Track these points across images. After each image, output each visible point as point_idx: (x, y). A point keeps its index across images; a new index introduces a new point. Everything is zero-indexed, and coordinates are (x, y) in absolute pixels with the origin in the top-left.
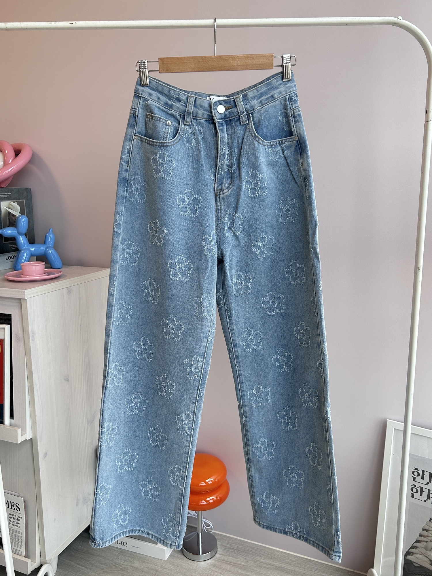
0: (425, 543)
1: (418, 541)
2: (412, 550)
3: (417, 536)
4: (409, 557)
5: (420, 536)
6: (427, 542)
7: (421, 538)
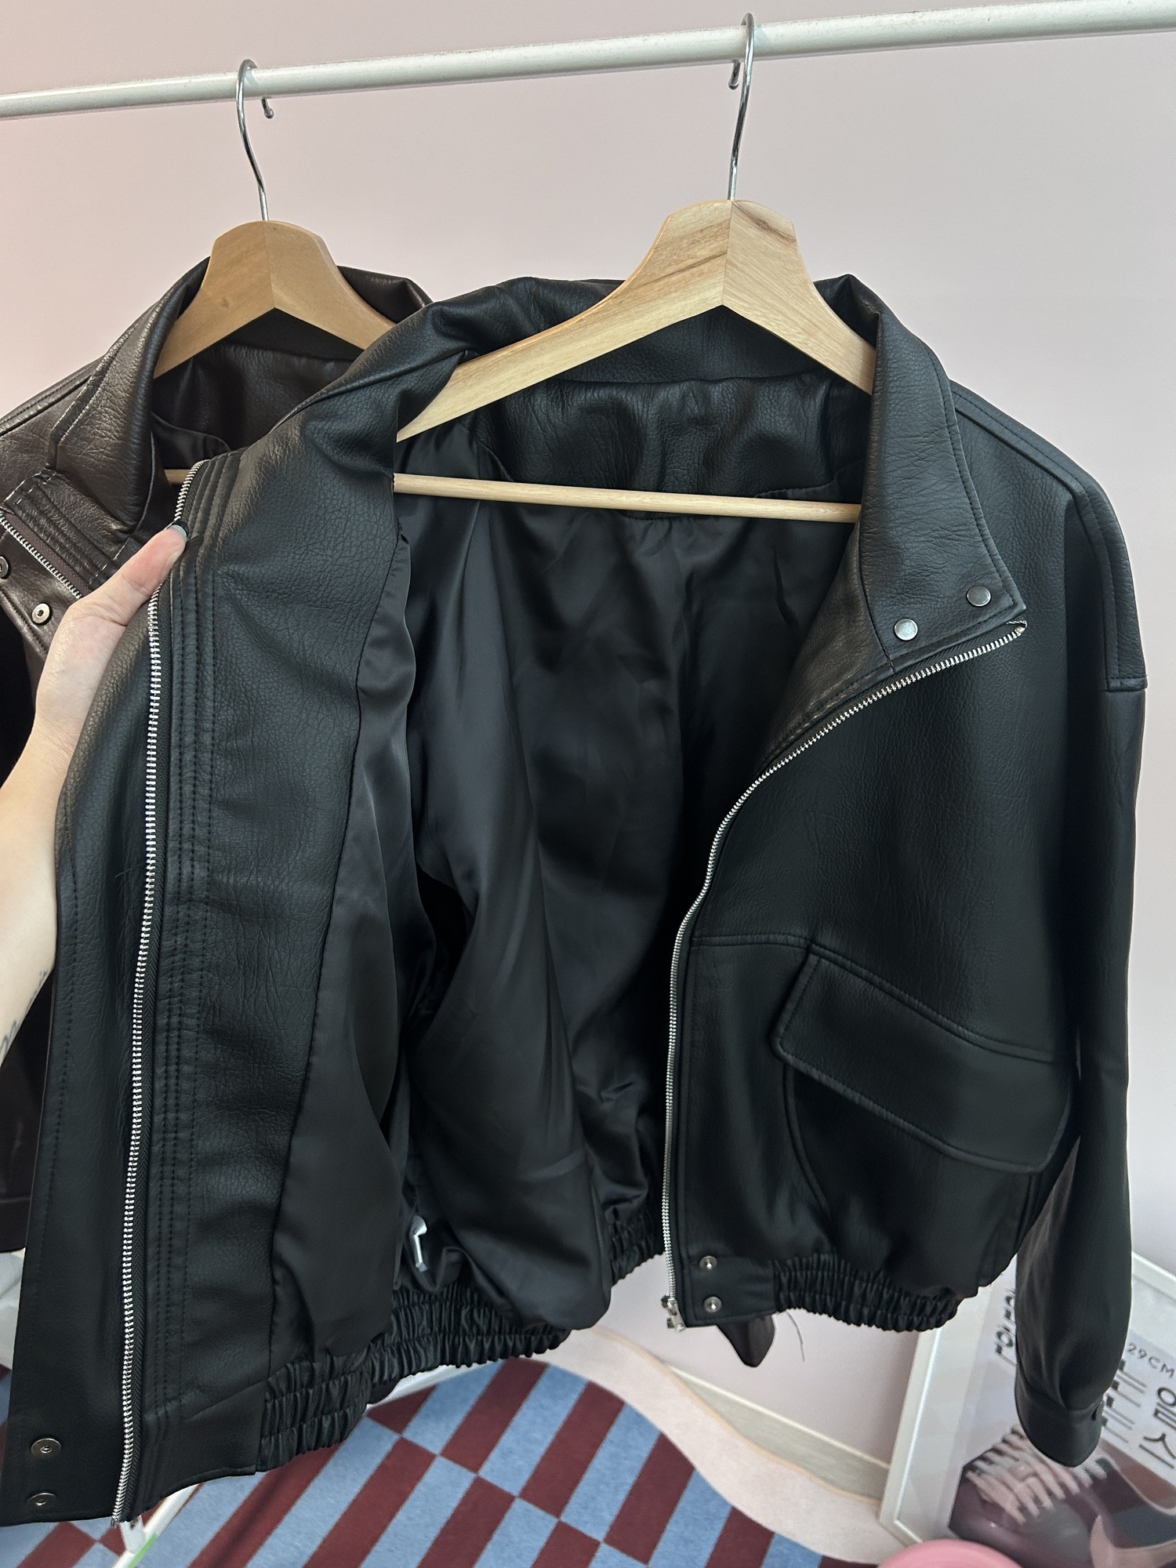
0: (1012, 1462)
1: (996, 1450)
2: (980, 1464)
3: (996, 1441)
4: (970, 1475)
5: (1004, 1441)
6: (1016, 1459)
7: (1004, 1447)
